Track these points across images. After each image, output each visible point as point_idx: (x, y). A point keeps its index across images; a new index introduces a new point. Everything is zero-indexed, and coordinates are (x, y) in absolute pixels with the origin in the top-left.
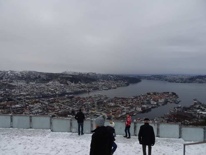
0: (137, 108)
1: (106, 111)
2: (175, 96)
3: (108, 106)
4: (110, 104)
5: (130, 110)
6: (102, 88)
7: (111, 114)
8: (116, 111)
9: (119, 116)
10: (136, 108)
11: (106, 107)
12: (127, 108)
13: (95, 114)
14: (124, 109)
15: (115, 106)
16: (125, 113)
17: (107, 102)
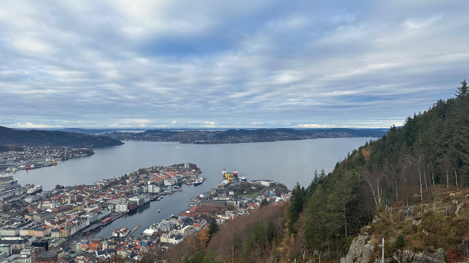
0: (117, 207)
1: (33, 225)
2: (194, 170)
3: (39, 211)
4: (43, 205)
5: (99, 213)
6: (16, 167)
7: (49, 230)
8: (64, 221)
9: (73, 231)
10: (114, 208)
11: (32, 215)
12: (91, 209)
14: (84, 213)
15: (60, 210)
16: (88, 223)
17: (33, 201)
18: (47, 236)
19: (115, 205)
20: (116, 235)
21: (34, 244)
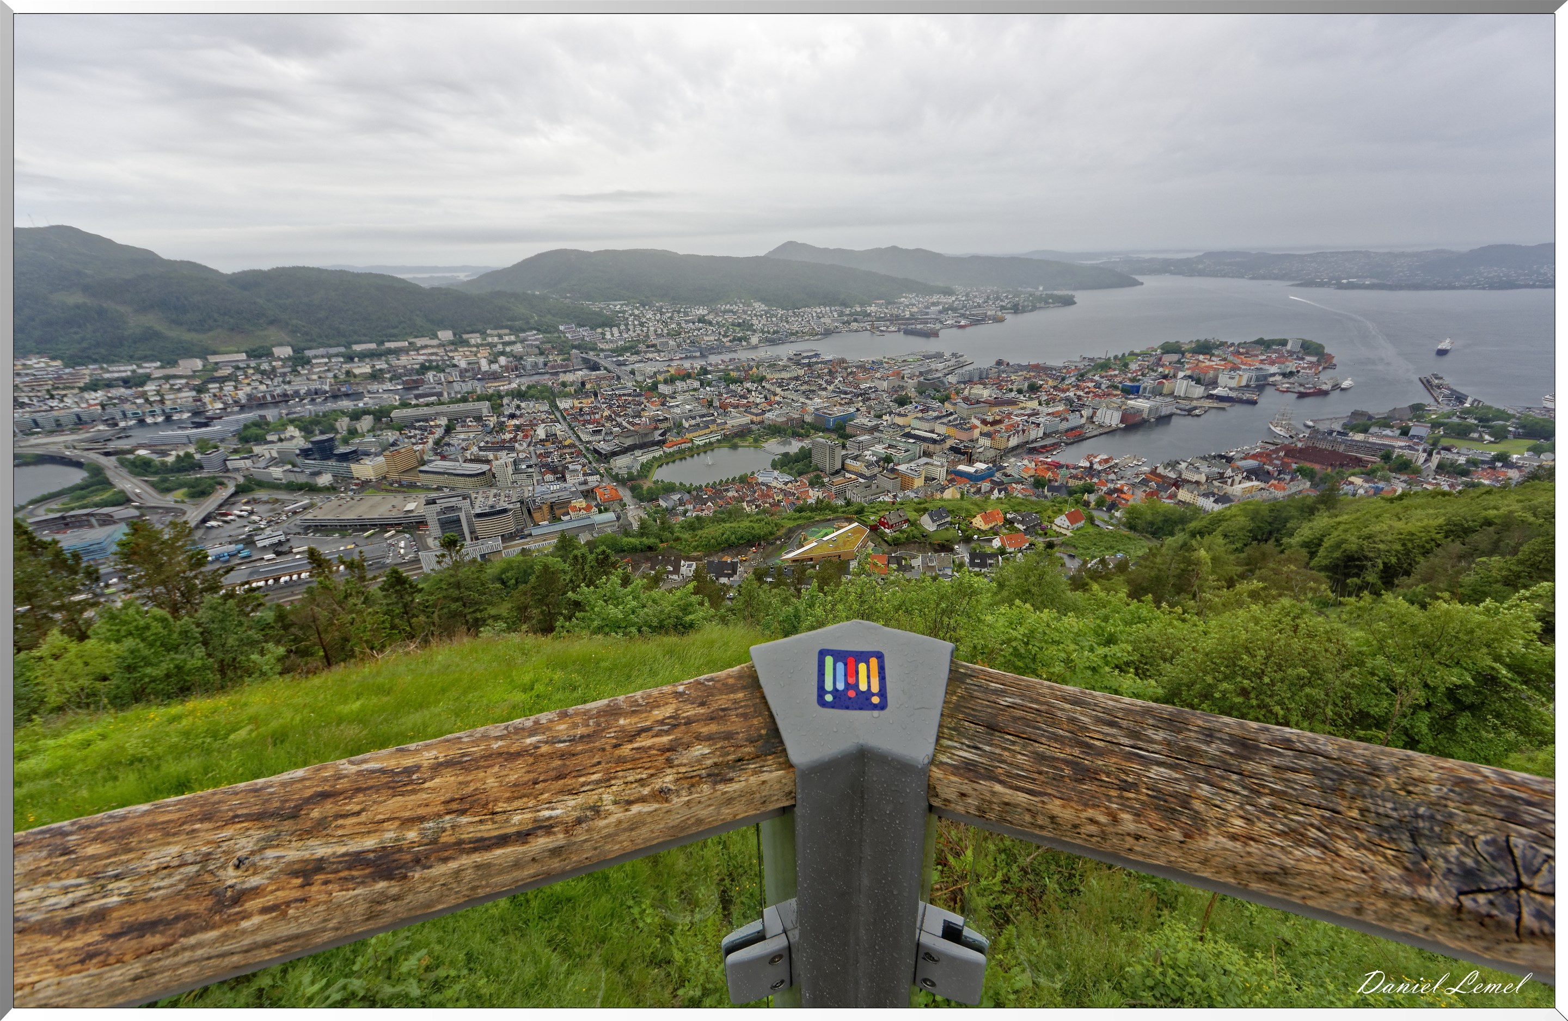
0: (1099, 414)
1: (955, 419)
2: (1314, 359)
3: (966, 400)
4: (974, 391)
5: (1063, 419)
6: (941, 322)
7: (976, 433)
8: (1001, 422)
9: (1014, 442)
10: (1094, 415)
12: (1050, 410)
13: (907, 430)
14: (1035, 413)
15: (998, 402)
16: (1041, 434)
17: (959, 382)
18: (972, 441)
19: (1095, 410)
20: (1088, 464)
21: (952, 449)
